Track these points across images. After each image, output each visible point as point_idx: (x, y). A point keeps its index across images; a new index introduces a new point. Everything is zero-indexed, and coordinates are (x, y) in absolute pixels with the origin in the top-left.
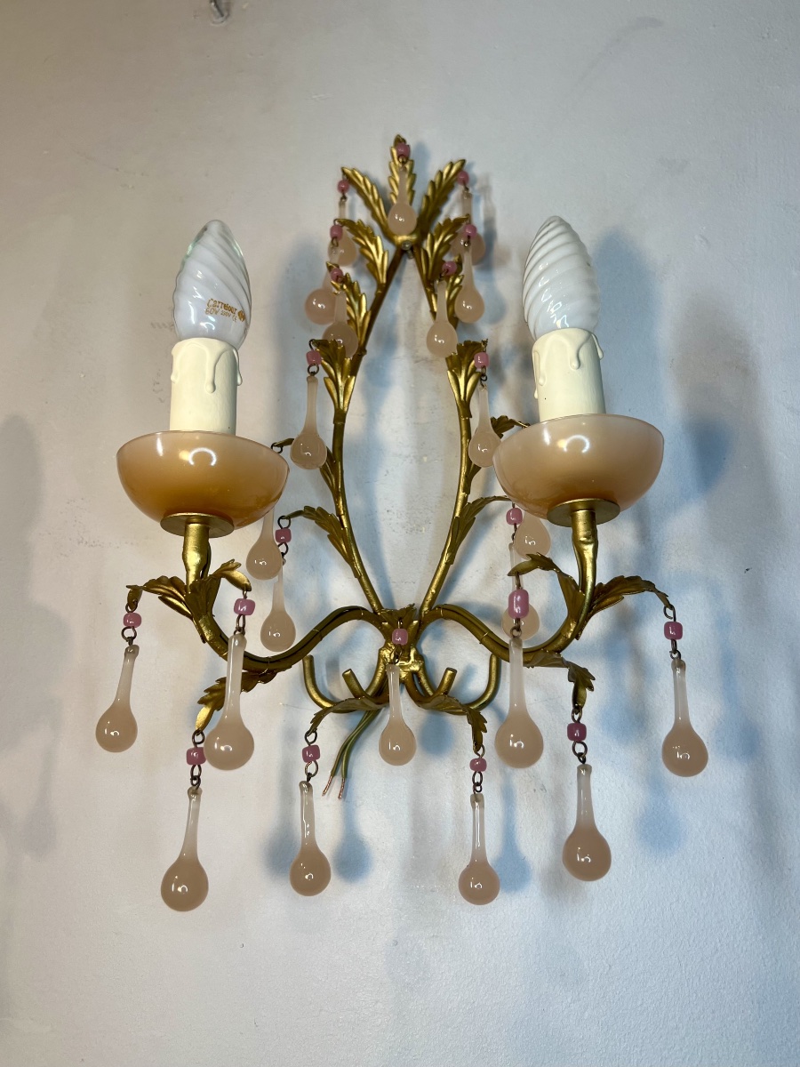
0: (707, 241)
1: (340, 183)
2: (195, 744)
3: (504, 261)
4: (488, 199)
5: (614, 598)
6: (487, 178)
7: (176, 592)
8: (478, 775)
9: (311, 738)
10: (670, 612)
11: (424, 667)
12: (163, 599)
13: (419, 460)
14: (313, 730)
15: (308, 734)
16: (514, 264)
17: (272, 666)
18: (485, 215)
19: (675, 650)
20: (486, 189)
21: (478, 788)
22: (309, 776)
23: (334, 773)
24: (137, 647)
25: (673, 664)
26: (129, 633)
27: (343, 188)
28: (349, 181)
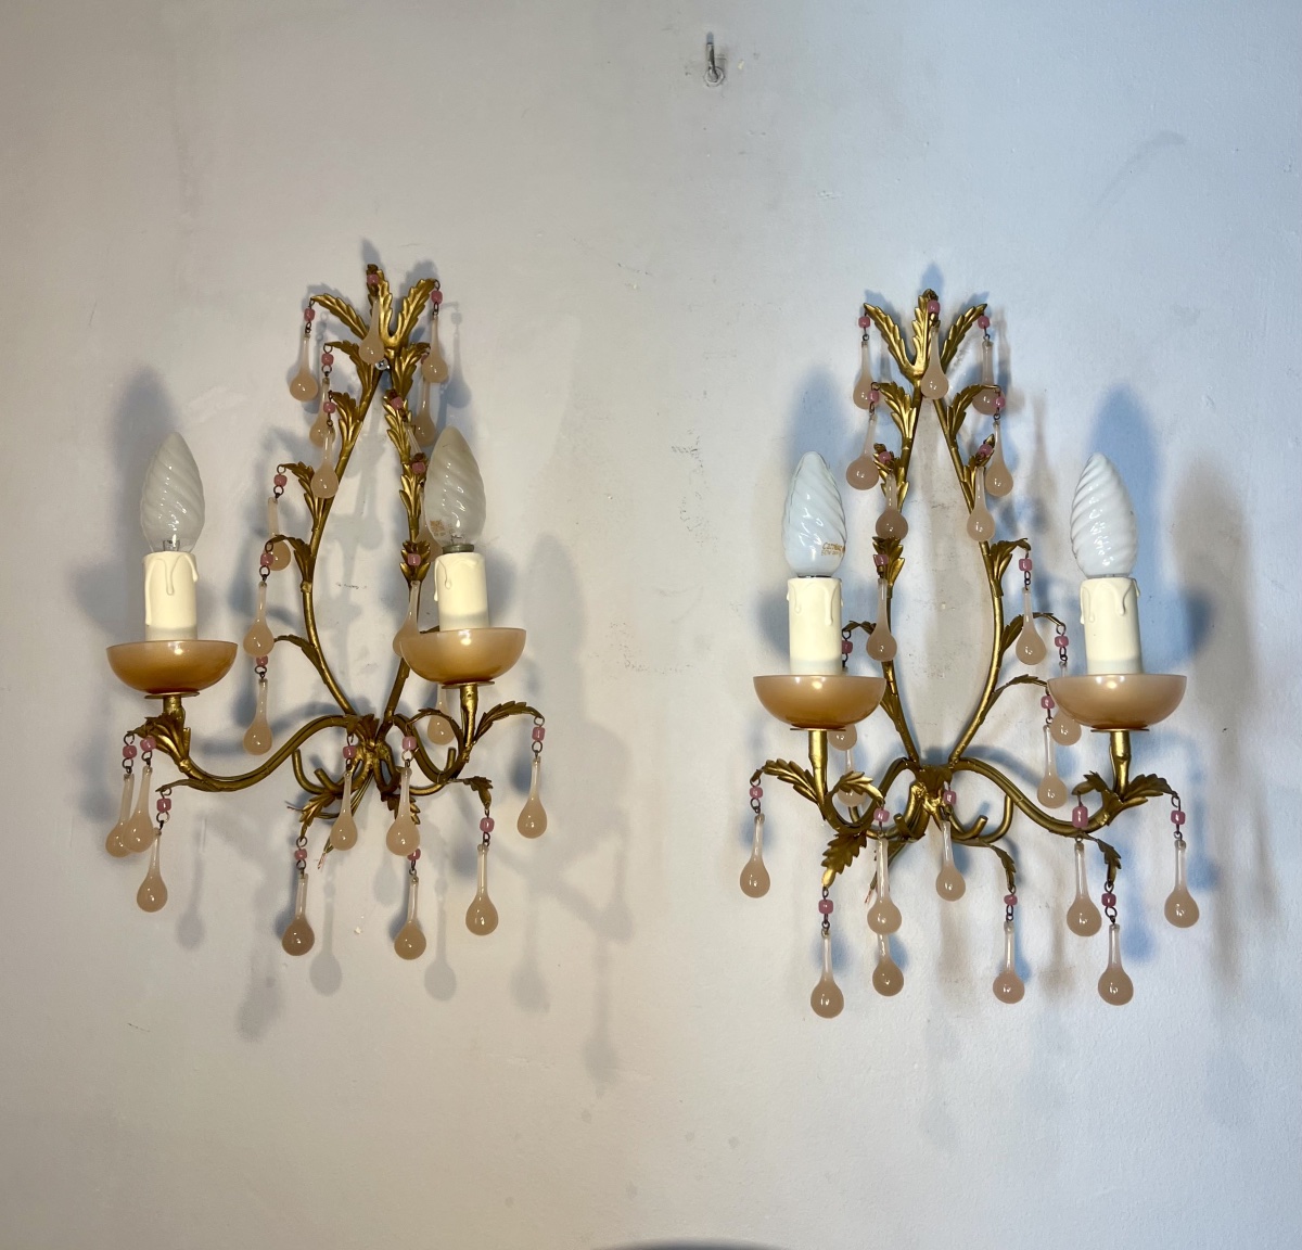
0: (1213, 403)
1: (861, 320)
2: (824, 898)
3: (1018, 408)
4: (1002, 336)
5: (1140, 799)
6: (1002, 312)
7: (802, 780)
8: (1010, 908)
10: (1176, 801)
13: (939, 609)
16: (1028, 411)
18: (1000, 354)
19: (1178, 832)
20: (1001, 325)
21: (1010, 918)
24: (763, 814)
25: (1176, 843)
26: (755, 803)
27: (864, 323)
28: (869, 315)
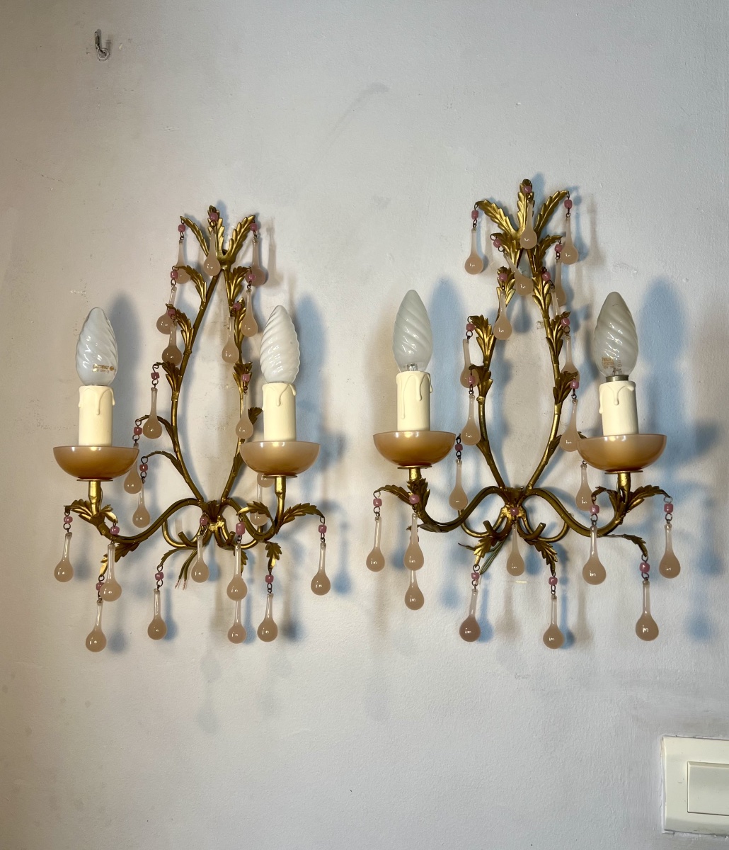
1: (180, 226)
2: (100, 581)
7: (87, 510)
9: (160, 569)
10: (322, 519)
11: (225, 525)
12: (80, 516)
14: (162, 565)
15: (158, 567)
17: (137, 540)
19: (322, 538)
22: (159, 586)
23: (180, 577)
24: (71, 533)
25: (321, 544)
26: (67, 526)
27: (182, 229)
28: (186, 223)
